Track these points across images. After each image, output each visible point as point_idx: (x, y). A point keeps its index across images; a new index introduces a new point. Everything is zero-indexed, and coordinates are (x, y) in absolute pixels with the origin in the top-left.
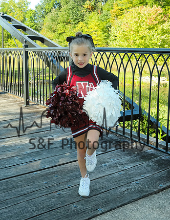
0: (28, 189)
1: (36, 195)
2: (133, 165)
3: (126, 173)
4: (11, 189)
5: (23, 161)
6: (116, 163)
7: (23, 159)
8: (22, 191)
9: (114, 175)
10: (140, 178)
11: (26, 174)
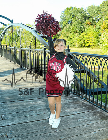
0: (35, 130)
1: (38, 134)
2: (95, 122)
3: (90, 126)
4: (26, 129)
5: (35, 114)
6: (86, 120)
7: (35, 112)
8: (31, 131)
9: (83, 127)
10: (98, 130)
11: (36, 121)
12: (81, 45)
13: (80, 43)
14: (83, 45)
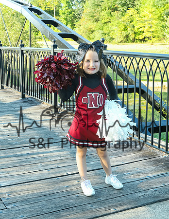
12: (127, 36)
13: (124, 33)
14: (132, 37)
